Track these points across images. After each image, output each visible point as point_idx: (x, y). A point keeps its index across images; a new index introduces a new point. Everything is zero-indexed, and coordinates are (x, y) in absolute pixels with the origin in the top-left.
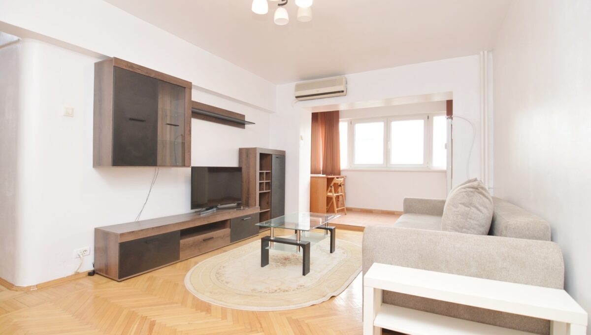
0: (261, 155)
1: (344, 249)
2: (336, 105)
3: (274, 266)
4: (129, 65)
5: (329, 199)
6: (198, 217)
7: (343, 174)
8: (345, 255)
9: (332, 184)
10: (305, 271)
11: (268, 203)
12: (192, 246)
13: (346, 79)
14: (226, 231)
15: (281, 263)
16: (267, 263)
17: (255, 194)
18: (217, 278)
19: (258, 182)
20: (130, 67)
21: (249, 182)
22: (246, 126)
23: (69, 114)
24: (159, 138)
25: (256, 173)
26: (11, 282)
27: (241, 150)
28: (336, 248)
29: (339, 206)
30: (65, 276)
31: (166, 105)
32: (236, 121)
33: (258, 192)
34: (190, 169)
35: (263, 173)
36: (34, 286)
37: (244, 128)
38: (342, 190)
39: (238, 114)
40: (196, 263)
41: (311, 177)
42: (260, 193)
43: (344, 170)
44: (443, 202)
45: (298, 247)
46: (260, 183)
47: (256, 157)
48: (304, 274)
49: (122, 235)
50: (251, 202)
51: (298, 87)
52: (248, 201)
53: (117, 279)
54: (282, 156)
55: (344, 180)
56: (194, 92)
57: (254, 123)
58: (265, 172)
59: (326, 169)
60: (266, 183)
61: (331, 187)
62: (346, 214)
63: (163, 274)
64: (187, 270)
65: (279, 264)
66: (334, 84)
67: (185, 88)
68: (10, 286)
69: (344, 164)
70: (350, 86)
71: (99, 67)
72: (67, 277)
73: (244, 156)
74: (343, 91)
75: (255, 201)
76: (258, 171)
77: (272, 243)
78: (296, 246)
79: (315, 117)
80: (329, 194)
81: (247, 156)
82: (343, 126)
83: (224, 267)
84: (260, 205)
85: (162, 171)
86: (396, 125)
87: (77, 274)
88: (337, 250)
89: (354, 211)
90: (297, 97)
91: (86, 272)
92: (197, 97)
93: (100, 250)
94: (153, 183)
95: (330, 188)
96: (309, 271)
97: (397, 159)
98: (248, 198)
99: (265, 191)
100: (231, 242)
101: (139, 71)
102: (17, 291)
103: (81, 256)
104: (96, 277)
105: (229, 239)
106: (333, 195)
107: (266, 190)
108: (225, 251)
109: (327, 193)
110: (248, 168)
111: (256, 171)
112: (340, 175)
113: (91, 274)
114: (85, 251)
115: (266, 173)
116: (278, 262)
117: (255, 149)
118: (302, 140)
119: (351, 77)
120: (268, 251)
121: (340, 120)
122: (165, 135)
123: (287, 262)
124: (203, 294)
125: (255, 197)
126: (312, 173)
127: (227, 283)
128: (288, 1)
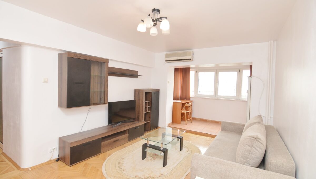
0: (146, 93)
1: (187, 148)
2: (188, 66)
3: (149, 159)
4: (75, 55)
5: (183, 114)
6: (111, 129)
7: (191, 99)
8: (188, 152)
9: (184, 107)
10: (165, 164)
11: (149, 117)
12: (108, 145)
13: (193, 52)
14: (127, 135)
15: (153, 157)
16: (146, 157)
17: (142, 114)
18: (119, 166)
19: (144, 107)
20: (76, 56)
21: (139, 107)
22: (139, 77)
23: (46, 81)
24: (91, 90)
25: (143, 103)
26: (19, 165)
27: (135, 90)
28: (183, 147)
29: (188, 118)
30: (44, 162)
31: (95, 71)
32: (133, 74)
33: (144, 113)
34: (107, 105)
35: (147, 102)
36: (29, 168)
37: (137, 78)
38: (190, 109)
39: (134, 71)
40: (110, 155)
41: (173, 102)
42: (145, 113)
43: (192, 97)
44: (244, 125)
45: (161, 152)
46: (145, 108)
47: (143, 94)
48: (164, 166)
49: (71, 143)
50: (140, 118)
51: (167, 56)
52: (139, 118)
53: (69, 165)
54: (157, 92)
55: (192, 104)
56: (110, 62)
57: (143, 76)
58: (148, 101)
59: (182, 96)
60: (148, 107)
61: (184, 108)
62: (192, 122)
63: (92, 161)
64: (104, 159)
65: (152, 157)
66: (185, 54)
67: (105, 63)
68: (18, 167)
69: (192, 94)
70: (195, 56)
71: (60, 56)
72: (45, 162)
73: (137, 93)
74: (191, 59)
75: (142, 118)
76: (144, 102)
77: (148, 148)
78: (160, 151)
79: (176, 70)
80: (183, 111)
81: (139, 93)
82: (192, 73)
83: (123, 159)
84: (145, 120)
85: (93, 107)
86: (221, 74)
87: (50, 160)
88: (184, 149)
89: (197, 120)
90: (166, 61)
91: (55, 159)
92: (111, 65)
93: (61, 148)
94: (89, 112)
95: (183, 109)
96: (167, 164)
97: (221, 93)
98: (138, 116)
99: (148, 112)
100: (129, 141)
101: (81, 58)
102: (21, 170)
103: (52, 152)
104: (60, 162)
105: (128, 139)
106: (185, 112)
107: (148, 111)
108: (125, 147)
109: (182, 111)
110: (139, 100)
111: (143, 102)
112: (189, 100)
113: (57, 160)
114: (54, 149)
115: (148, 102)
116: (151, 156)
117: (142, 90)
118: (169, 83)
119: (195, 51)
120: (146, 152)
121: (190, 70)
122: (94, 88)
123: (156, 156)
124: (111, 178)
125: (142, 116)
126: (174, 99)
127: (123, 170)
128: (157, 24)
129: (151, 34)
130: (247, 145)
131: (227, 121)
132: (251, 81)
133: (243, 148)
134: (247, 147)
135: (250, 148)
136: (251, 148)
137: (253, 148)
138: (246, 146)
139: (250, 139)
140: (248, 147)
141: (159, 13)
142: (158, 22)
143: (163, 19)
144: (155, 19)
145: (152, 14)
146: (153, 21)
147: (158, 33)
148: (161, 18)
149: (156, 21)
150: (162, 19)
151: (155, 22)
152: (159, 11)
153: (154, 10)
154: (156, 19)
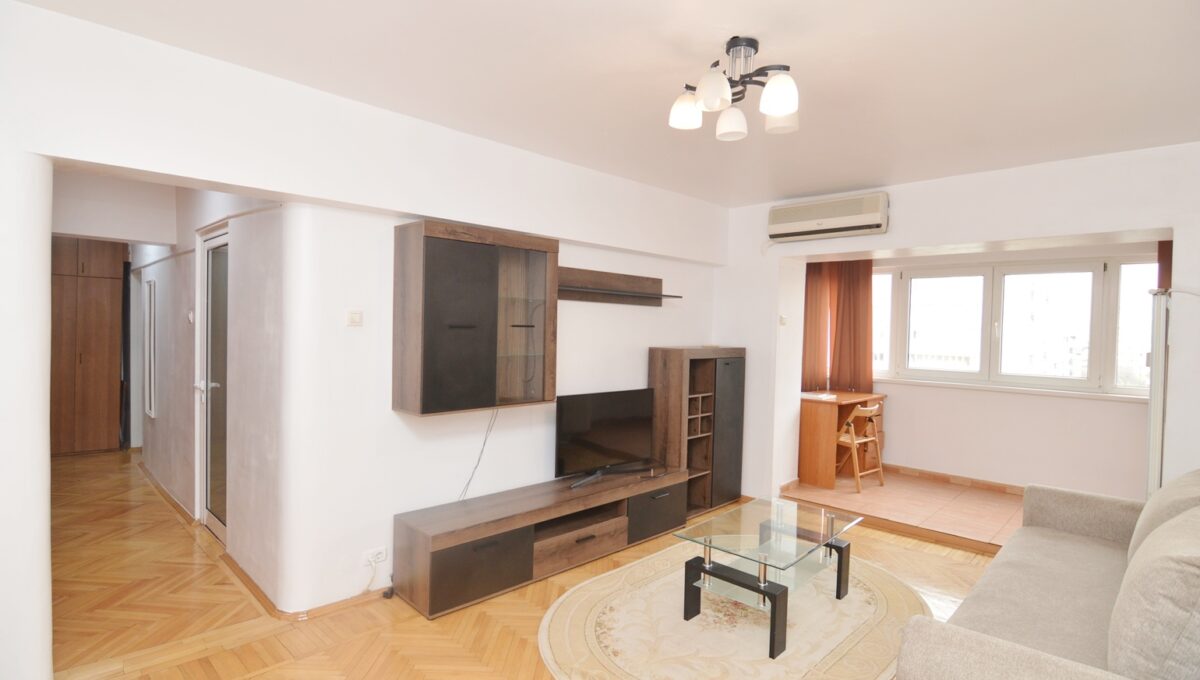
0: (694, 363)
1: (869, 590)
2: (868, 253)
3: (711, 619)
4: (449, 229)
5: (842, 450)
6: (567, 495)
7: (878, 390)
8: (872, 609)
9: (850, 419)
10: (776, 647)
11: (706, 458)
12: (554, 553)
13: (888, 195)
14: (620, 522)
15: (725, 615)
16: (698, 612)
17: (680, 442)
18: (598, 637)
19: (686, 417)
20: (450, 234)
21: (667, 420)
22: (664, 300)
23: (356, 322)
24: (500, 353)
25: (681, 400)
26: (272, 600)
27: (652, 352)
28: (850, 584)
29: (867, 467)
30: (349, 597)
31: (512, 284)
32: (643, 293)
33: (685, 438)
34: (553, 406)
35: (696, 399)
36: (303, 613)
37: (660, 305)
38: (874, 429)
39: (648, 279)
40: (562, 591)
41: (803, 401)
42: (689, 441)
43: (881, 382)
45: (762, 596)
46: (690, 421)
47: (681, 367)
48: (772, 655)
49: (435, 538)
50: (672, 458)
51: (776, 216)
52: (665, 456)
53: (427, 614)
54: (736, 361)
55: (881, 408)
56: (563, 249)
57: (681, 297)
58: (700, 396)
59: (839, 375)
60: (703, 418)
61: (848, 425)
62: (882, 485)
63: (503, 608)
64: (545, 605)
65: (721, 615)
66: (857, 207)
67: (546, 252)
68: (271, 608)
69: (880, 366)
70: (894, 212)
71: (401, 233)
72: (351, 598)
73: (659, 364)
74: (878, 226)
75: (680, 457)
76: (686, 396)
77: (707, 576)
78: (756, 594)
79: (815, 270)
80: (845, 439)
81: (665, 364)
82: (881, 285)
83: (611, 609)
84: (689, 466)
85: (503, 412)
87: (367, 593)
88: (852, 590)
89: (904, 475)
90: (772, 237)
91: (379, 590)
92: (568, 259)
93: (404, 551)
94: (490, 429)
95: (845, 427)
96: (783, 648)
98: (664, 451)
99: (699, 436)
100: (629, 543)
101: (466, 238)
102: (279, 619)
103: (373, 564)
104: (396, 600)
105: (625, 536)
106: (852, 440)
107: (702, 432)
108: (617, 565)
109: (838, 437)
110: (666, 387)
111: (681, 397)
112: (869, 390)
113: (389, 594)
114: (380, 553)
115: (703, 398)
116: (719, 611)
117: (679, 352)
118: (784, 324)
119: (895, 190)
120: (698, 590)
121: (874, 268)
122: (511, 344)
123: (739, 612)
124: (570, 677)
125: (680, 450)
126: (804, 389)
127: (615, 653)
128: (746, 94)
129: (721, 135)
130: (1165, 596)
131: (1049, 487)
132: (1167, 311)
133: (1147, 610)
134: (1168, 609)
135: (1181, 613)
136: (1189, 614)
137: (1194, 613)
138: (1161, 600)
139: (1182, 572)
140: (1171, 606)
141: (753, 51)
142: (749, 86)
143: (770, 72)
144: (737, 78)
145: (725, 60)
146: (733, 83)
147: (749, 130)
148: (762, 72)
149: (744, 85)
150: (766, 75)
151: (739, 88)
152: (752, 43)
153: (734, 42)
154: (742, 77)
